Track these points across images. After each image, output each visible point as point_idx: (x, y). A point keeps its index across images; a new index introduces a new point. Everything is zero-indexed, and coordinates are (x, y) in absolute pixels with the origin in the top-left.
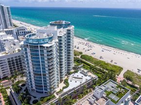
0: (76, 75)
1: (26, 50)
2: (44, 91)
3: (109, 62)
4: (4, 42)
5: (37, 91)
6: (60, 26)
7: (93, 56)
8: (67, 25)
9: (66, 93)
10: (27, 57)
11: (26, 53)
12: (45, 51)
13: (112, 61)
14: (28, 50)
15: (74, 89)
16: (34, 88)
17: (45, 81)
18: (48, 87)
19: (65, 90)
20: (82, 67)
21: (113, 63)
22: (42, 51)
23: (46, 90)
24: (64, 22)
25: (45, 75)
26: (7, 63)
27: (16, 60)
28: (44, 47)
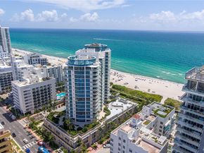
0: (114, 103)
1: (70, 72)
2: (86, 119)
3: (146, 91)
4: (22, 71)
5: (77, 120)
6: (98, 49)
7: (127, 86)
8: (104, 48)
9: (110, 119)
10: (70, 80)
11: (70, 76)
12: (91, 72)
13: (149, 90)
14: (73, 73)
15: (116, 116)
16: (74, 117)
17: (88, 106)
18: (91, 113)
19: (108, 117)
20: (118, 96)
21: (150, 92)
22: (88, 73)
23: (89, 117)
24: (100, 45)
25: (88, 99)
26: (32, 94)
27: (42, 90)
28: (90, 68)
